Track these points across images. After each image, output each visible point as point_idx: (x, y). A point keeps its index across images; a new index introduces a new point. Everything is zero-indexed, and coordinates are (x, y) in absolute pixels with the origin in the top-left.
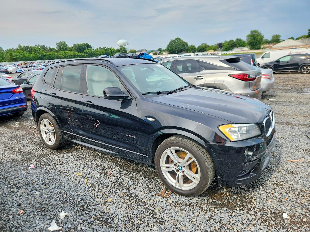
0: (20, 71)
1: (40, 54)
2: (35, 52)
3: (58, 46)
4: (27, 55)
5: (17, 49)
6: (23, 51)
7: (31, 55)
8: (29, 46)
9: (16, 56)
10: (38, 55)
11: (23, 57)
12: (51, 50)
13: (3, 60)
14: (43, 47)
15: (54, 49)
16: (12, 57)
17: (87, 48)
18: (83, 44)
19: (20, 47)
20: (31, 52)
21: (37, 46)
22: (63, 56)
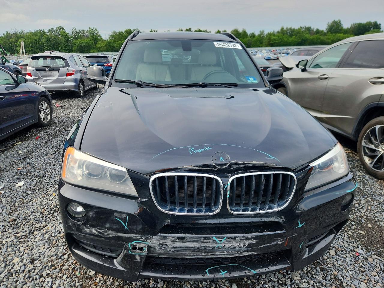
0: (269, 58)
1: (301, 38)
2: (296, 36)
3: (329, 26)
4: (286, 39)
5: (278, 32)
6: (284, 34)
7: (291, 39)
8: (292, 28)
9: (274, 41)
10: (299, 40)
11: (281, 42)
12: (318, 32)
13: (260, 45)
14: (309, 29)
15: (322, 31)
16: (270, 41)
17: (373, 29)
18: (367, 22)
19: (282, 29)
20: (291, 36)
21: (302, 27)
22: (329, 41)
